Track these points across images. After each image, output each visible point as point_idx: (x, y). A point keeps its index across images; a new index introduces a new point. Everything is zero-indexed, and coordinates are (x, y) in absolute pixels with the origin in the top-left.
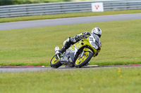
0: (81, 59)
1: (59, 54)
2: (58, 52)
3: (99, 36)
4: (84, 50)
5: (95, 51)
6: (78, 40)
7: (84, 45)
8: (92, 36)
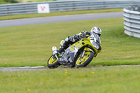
0: (82, 60)
1: (57, 55)
2: (56, 52)
3: (99, 35)
4: (85, 49)
5: (97, 51)
6: (77, 39)
7: (85, 44)
8: (92, 36)
